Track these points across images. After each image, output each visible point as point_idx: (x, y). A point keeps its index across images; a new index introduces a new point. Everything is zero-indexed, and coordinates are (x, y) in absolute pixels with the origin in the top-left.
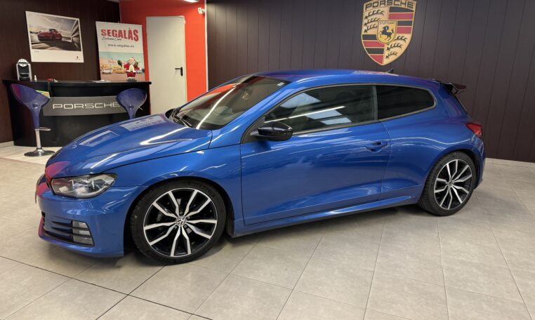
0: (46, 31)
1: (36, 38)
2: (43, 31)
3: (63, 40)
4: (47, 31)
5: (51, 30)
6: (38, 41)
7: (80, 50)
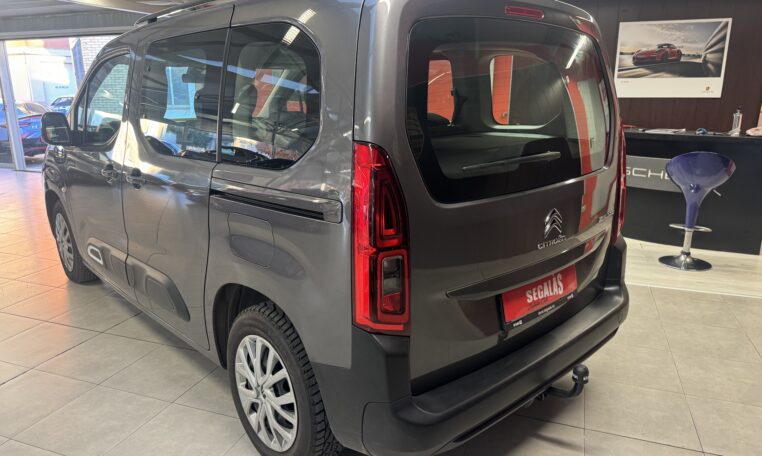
0: (651, 49)
1: (629, 61)
2: (644, 49)
3: (683, 59)
4: (654, 48)
5: (660, 46)
6: (632, 65)
7: (719, 76)
